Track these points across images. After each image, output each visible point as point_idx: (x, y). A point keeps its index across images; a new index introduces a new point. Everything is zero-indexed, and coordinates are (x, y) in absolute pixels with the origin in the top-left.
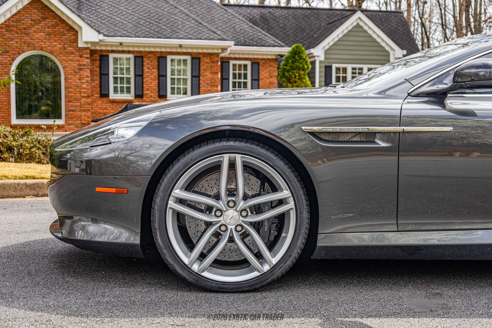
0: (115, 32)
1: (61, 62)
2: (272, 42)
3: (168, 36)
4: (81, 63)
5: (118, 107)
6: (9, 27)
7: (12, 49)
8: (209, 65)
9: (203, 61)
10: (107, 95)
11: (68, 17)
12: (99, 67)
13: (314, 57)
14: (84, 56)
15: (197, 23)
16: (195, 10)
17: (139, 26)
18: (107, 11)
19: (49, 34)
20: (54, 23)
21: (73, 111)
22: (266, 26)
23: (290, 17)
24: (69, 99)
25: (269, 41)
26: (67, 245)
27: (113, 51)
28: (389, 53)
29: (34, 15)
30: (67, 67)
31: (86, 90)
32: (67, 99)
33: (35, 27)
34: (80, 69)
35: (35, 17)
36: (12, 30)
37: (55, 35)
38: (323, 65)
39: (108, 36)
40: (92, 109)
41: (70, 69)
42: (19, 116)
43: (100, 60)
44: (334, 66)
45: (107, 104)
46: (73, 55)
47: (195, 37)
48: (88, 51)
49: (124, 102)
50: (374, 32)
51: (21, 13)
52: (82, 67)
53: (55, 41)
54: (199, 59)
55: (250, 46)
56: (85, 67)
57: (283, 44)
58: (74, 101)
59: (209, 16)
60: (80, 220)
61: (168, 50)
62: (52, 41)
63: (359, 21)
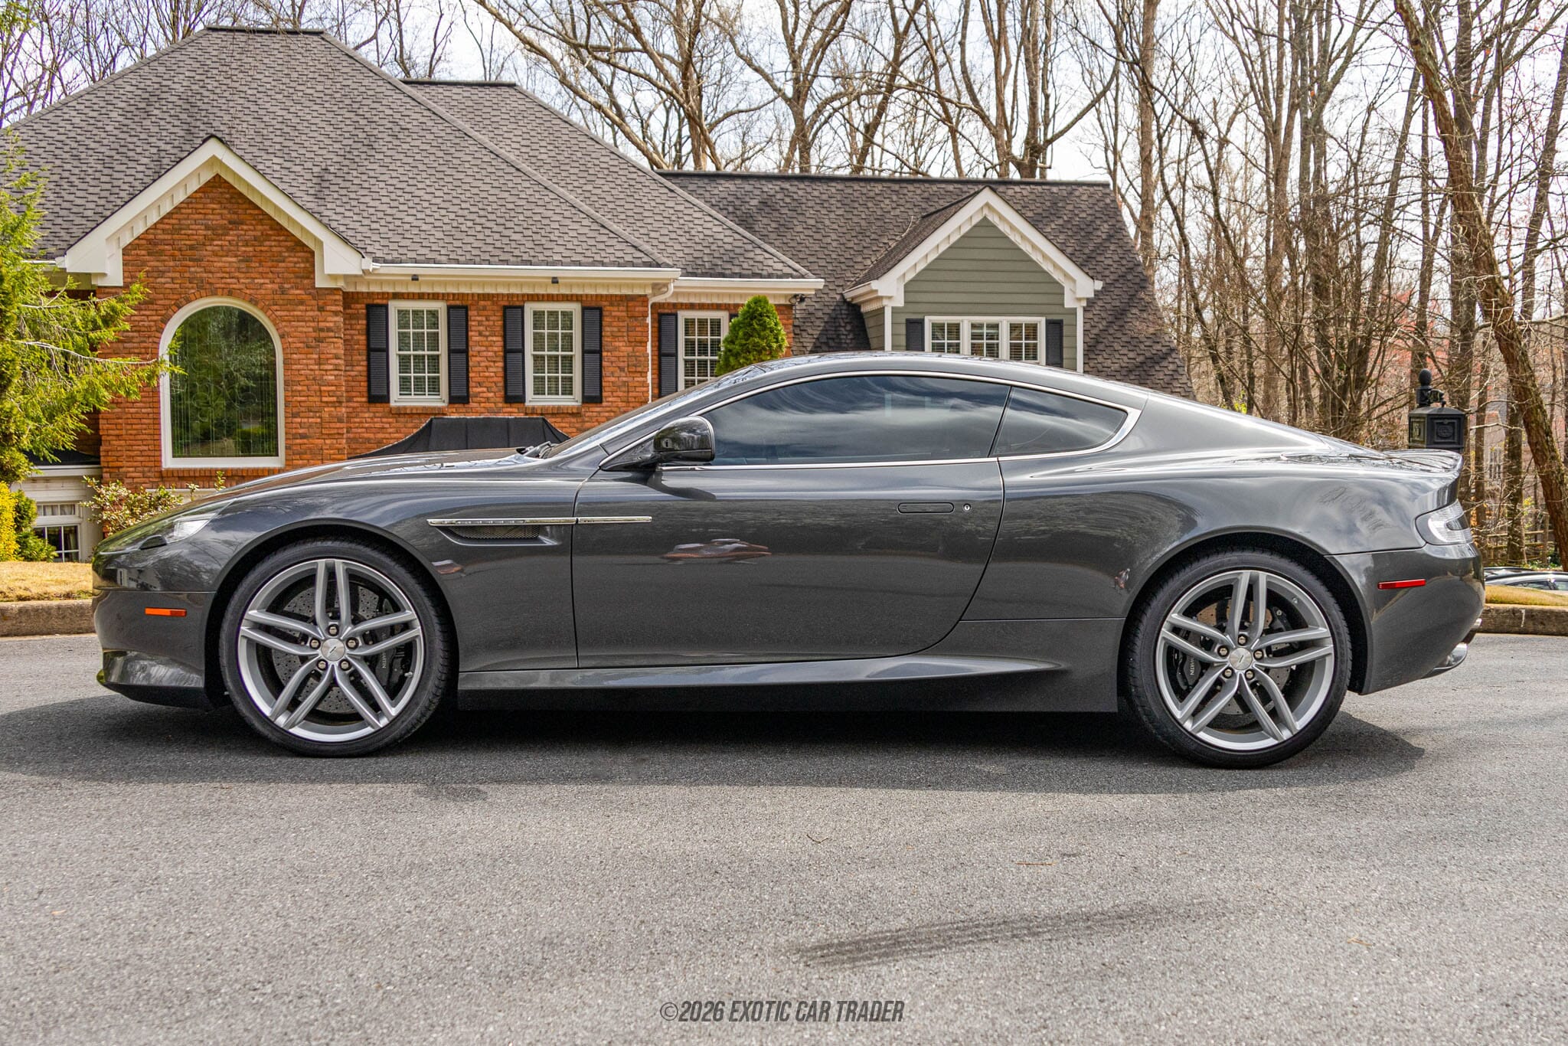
0: (401, 251)
1: (275, 324)
2: (779, 266)
3: (526, 257)
4: (322, 325)
5: (410, 425)
6: (156, 245)
7: (161, 296)
8: (625, 324)
9: (610, 315)
10: (385, 399)
11: (289, 218)
12: (364, 332)
13: (880, 298)
14: (328, 308)
15: (595, 226)
16: (598, 191)
17: (458, 235)
18: (384, 200)
19: (247, 259)
20: (259, 234)
21: (303, 436)
22: (774, 225)
23: (833, 201)
24: (295, 410)
25: (770, 262)
26: (114, 693)
27: (397, 296)
28: (1063, 288)
29: (211, 217)
30: (288, 334)
31: (333, 388)
32: (289, 410)
33: (215, 243)
34: (319, 340)
35: (215, 220)
36: (161, 253)
37: (260, 262)
38: (903, 319)
39: (385, 261)
40: (348, 432)
41: (295, 340)
42: (179, 450)
43: (368, 317)
44: (929, 321)
45: (384, 420)
46: (301, 307)
47: (591, 260)
48: (339, 297)
49: (424, 412)
50: (1023, 237)
51: (183, 211)
52: (322, 334)
53: (262, 275)
54: (600, 309)
55: (723, 275)
56: (332, 334)
57: (804, 271)
58: (306, 414)
59: (632, 206)
60: (137, 658)
61: (527, 291)
62: (252, 275)
63: (986, 211)
